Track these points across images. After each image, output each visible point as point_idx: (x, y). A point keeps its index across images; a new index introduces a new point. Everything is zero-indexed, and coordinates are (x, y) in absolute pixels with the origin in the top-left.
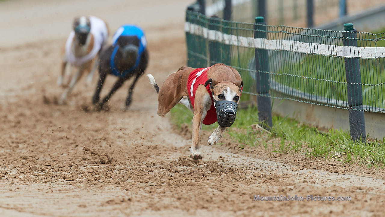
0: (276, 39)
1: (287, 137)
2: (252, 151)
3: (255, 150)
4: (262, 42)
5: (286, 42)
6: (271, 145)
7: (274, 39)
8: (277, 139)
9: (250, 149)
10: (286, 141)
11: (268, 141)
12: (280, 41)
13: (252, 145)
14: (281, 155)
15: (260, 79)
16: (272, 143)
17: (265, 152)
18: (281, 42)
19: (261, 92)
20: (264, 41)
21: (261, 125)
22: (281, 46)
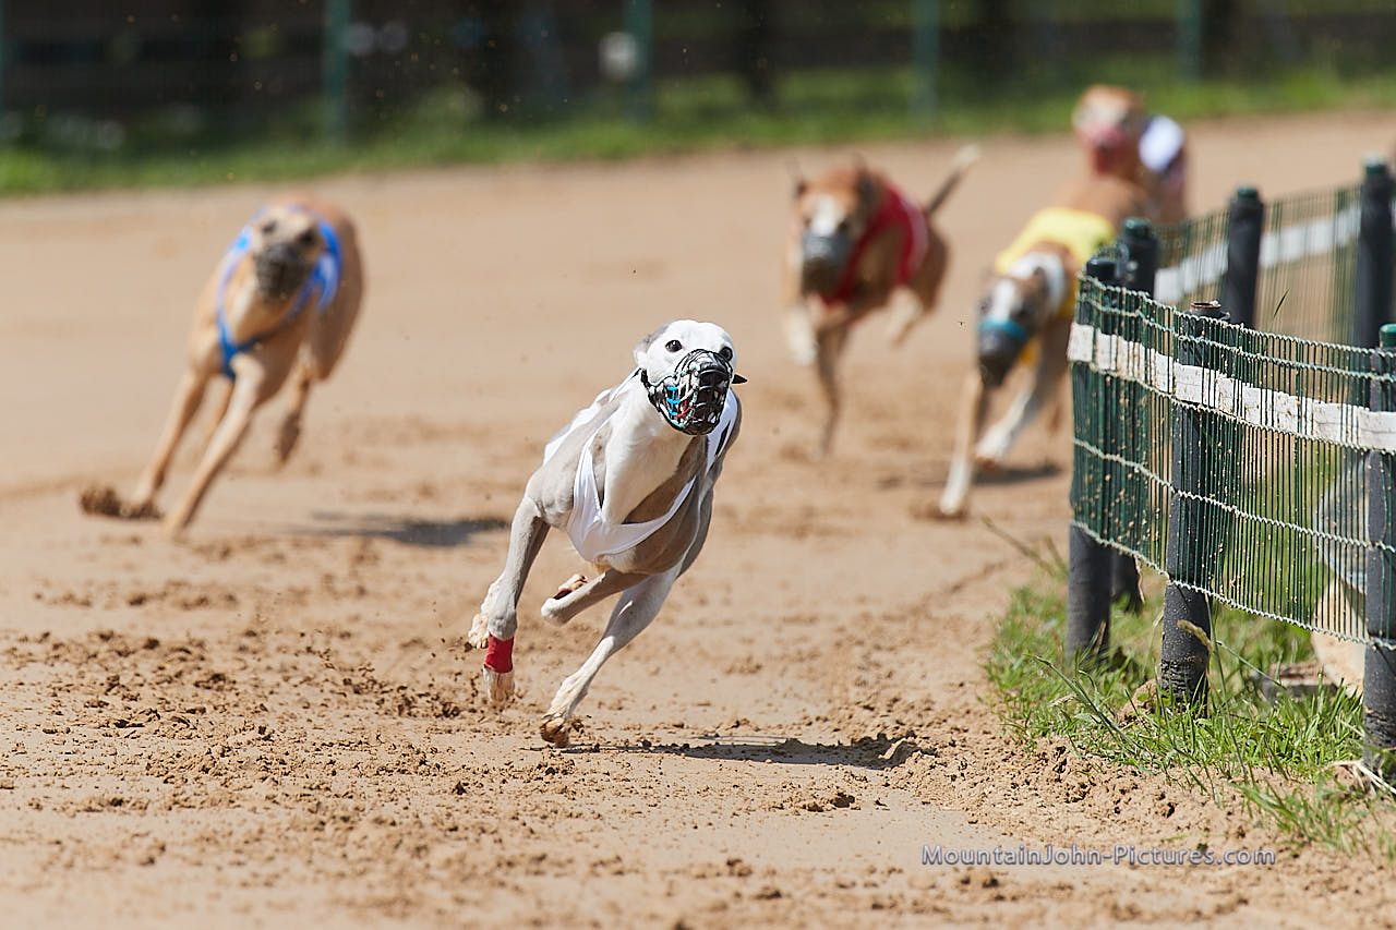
19: (1381, 633)
21: (1372, 765)
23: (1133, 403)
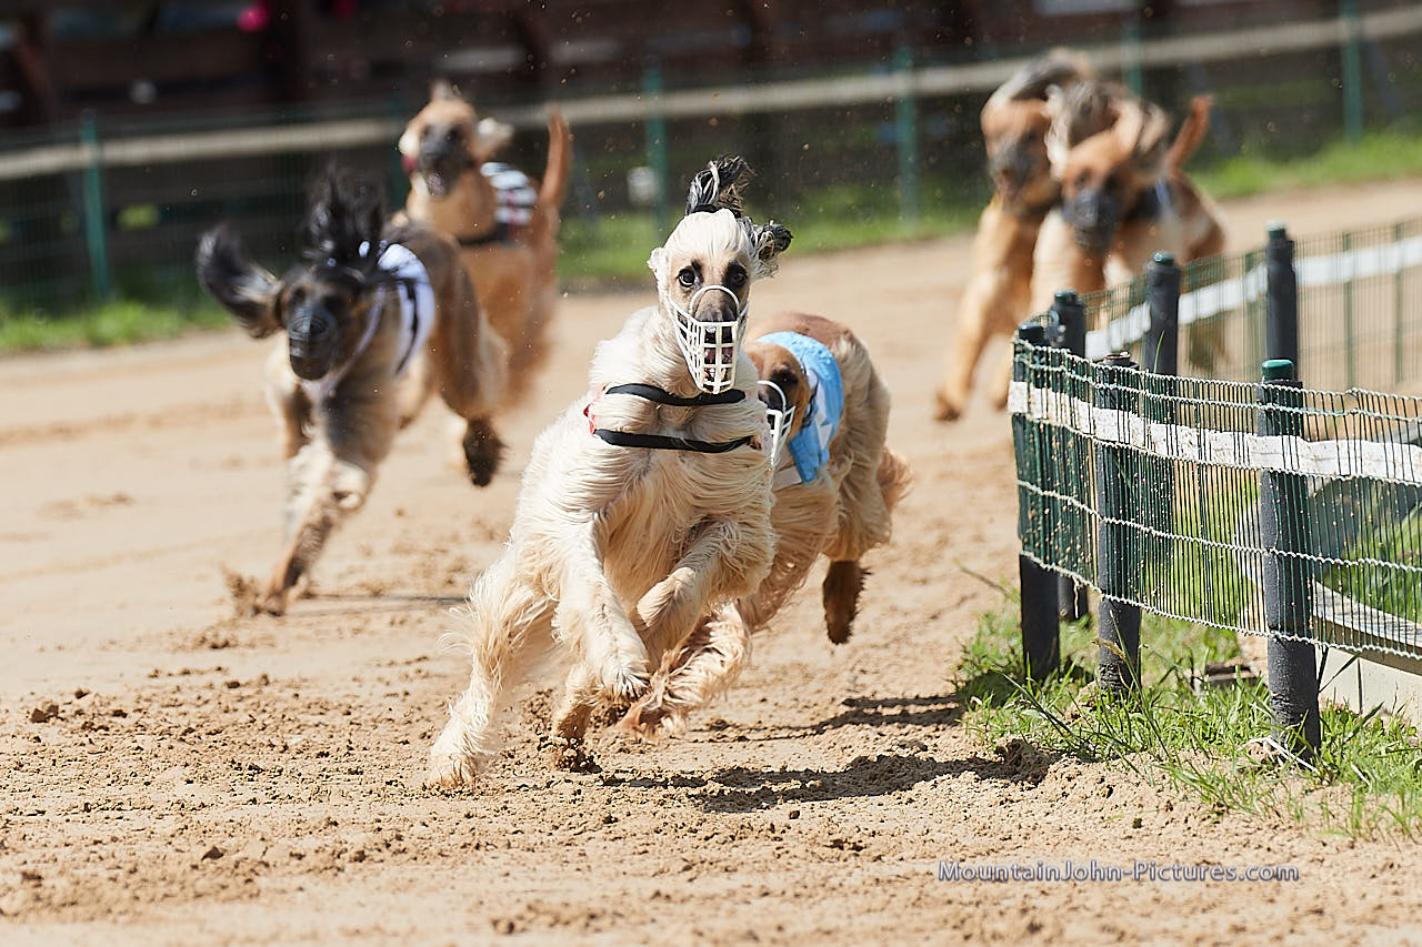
0: (1337, 440)
4: (1287, 451)
5: (1372, 449)
6: (1318, 809)
7: (1328, 440)
8: (1338, 788)
10: (1369, 796)
11: (1307, 798)
12: (1352, 445)
14: (1352, 846)
15: (1278, 579)
16: (1319, 802)
18: (1355, 449)
19: (1279, 627)
20: (1293, 444)
21: (1279, 741)
22: (1353, 461)
23: (1064, 446)
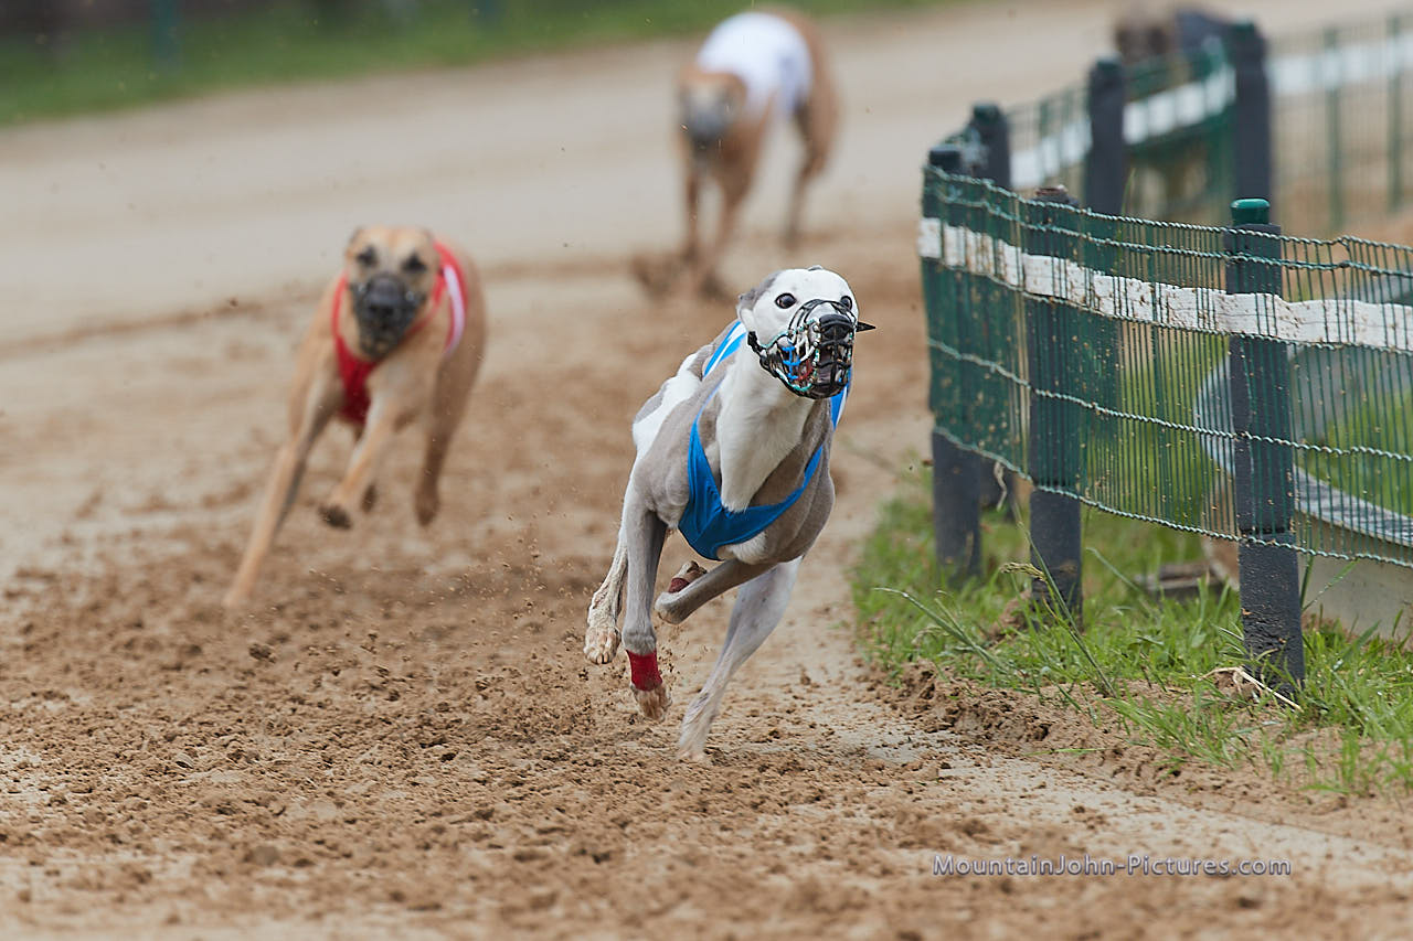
0: (1323, 298)
1: (1371, 726)
2: (1217, 783)
3: (1228, 781)
4: (1262, 311)
5: (1367, 311)
6: (1301, 757)
7: (1312, 299)
8: (1326, 732)
9: (1206, 775)
10: (1364, 741)
11: (1289, 742)
12: (1342, 306)
13: (1218, 758)
14: (1343, 804)
15: (1253, 469)
16: (1302, 748)
17: (1274, 789)
18: (1345, 311)
19: (1253, 529)
20: (1269, 304)
21: (1253, 670)
22: (1343, 326)
